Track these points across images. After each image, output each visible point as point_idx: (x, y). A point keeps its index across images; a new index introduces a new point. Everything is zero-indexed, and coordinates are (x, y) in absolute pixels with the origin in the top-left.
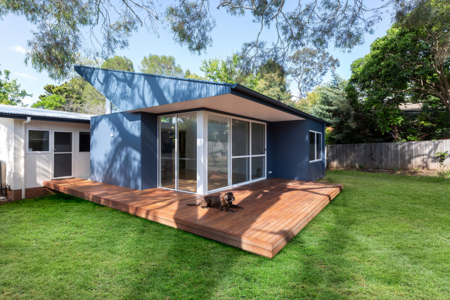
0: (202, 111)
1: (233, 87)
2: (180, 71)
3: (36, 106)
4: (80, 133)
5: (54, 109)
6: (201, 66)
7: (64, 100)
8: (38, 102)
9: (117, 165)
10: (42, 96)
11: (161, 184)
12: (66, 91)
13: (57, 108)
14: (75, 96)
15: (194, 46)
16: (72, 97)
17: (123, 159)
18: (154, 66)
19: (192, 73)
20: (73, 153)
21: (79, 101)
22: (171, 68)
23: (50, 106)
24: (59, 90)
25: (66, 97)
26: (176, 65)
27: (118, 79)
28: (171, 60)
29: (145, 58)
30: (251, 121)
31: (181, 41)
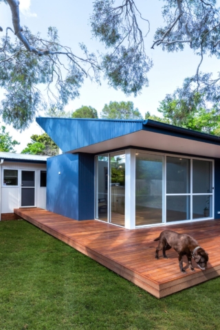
0: (129, 150)
1: (145, 123)
2: (138, 114)
3: (24, 152)
4: (41, 171)
5: (37, 154)
6: (159, 107)
7: (44, 146)
8: (26, 149)
9: (63, 197)
10: (29, 144)
11: (97, 217)
12: (46, 139)
13: (38, 153)
14: (52, 143)
15: (129, 88)
16: (50, 144)
17: (66, 192)
18: (113, 112)
19: (151, 115)
20: (35, 187)
21: (55, 146)
22: (129, 113)
23: (34, 151)
24: (41, 139)
25: (46, 144)
26: (134, 109)
27: (61, 125)
28: (130, 105)
29: (106, 105)
30: (192, 158)
31: (116, 85)
